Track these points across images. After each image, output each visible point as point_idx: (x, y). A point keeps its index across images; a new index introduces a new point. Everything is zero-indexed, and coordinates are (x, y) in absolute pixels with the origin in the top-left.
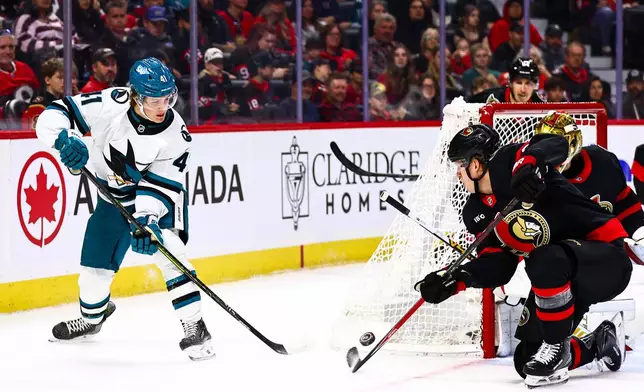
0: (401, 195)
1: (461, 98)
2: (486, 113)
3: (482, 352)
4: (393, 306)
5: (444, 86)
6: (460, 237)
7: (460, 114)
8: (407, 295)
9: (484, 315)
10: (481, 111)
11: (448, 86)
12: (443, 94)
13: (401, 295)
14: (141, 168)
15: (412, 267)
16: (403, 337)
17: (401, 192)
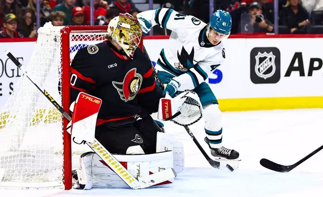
0: (11, 85)
1: (50, 22)
2: (65, 32)
3: (63, 186)
4: (7, 158)
5: (38, 15)
6: (49, 113)
7: (49, 33)
8: (15, 151)
9: (65, 163)
10: (62, 31)
11: (42, 16)
12: (38, 21)
13: (11, 151)
14: (195, 63)
15: (18, 132)
16: (13, 177)
17: (12, 84)
